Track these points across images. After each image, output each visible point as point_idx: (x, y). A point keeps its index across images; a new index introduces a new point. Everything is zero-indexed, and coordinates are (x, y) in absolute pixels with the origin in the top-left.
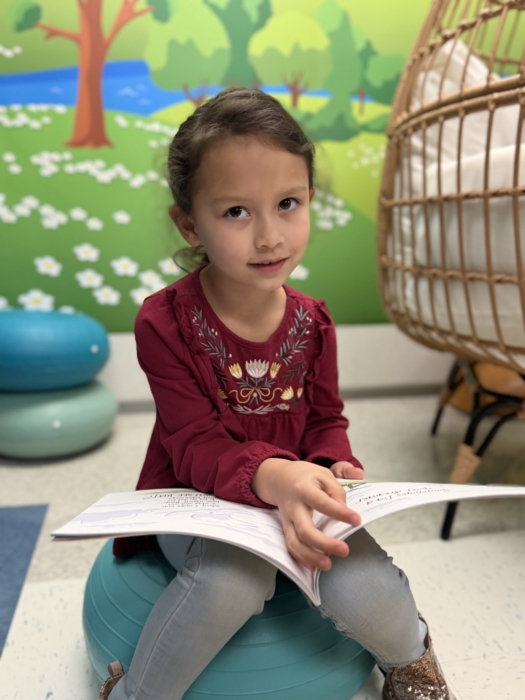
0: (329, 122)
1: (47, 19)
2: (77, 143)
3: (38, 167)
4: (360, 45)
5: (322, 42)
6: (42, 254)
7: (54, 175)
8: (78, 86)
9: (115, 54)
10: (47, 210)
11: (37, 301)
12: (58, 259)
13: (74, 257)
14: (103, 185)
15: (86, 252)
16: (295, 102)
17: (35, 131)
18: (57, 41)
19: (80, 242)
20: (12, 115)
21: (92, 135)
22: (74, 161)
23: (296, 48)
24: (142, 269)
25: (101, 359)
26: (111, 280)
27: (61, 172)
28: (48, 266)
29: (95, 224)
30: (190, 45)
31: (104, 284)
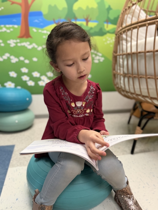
0: (97, 30)
2: (21, 37)
3: (10, 44)
4: (107, 6)
5: (95, 6)
6: (11, 71)
7: (14, 47)
9: (32, 9)
10: (12, 57)
11: (10, 85)
12: (16, 72)
13: (21, 71)
14: (29, 49)
15: (24, 70)
16: (87, 24)
17: (8, 33)
18: (15, 5)
19: (22, 67)
20: (1, 28)
21: (26, 34)
22: (20, 42)
23: (88, 7)
24: (41, 75)
25: (29, 102)
26: (32, 78)
27: (17, 46)
28: (13, 74)
29: (27, 61)
30: (55, 6)
31: (30, 79)
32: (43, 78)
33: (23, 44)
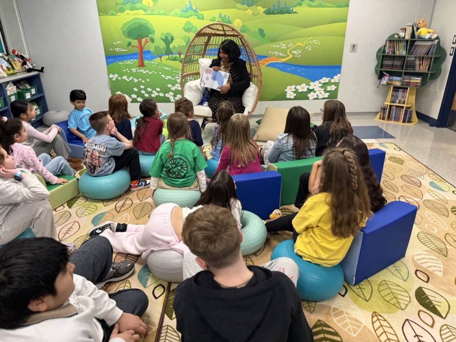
1: (132, 44)
2: (139, 66)
3: (132, 71)
5: (184, 44)
6: (134, 87)
7: (135, 72)
8: (138, 56)
9: (145, 50)
10: (134, 79)
13: (140, 88)
14: (144, 74)
15: (142, 87)
16: (180, 56)
17: (131, 64)
18: (134, 48)
19: (141, 85)
20: (127, 62)
21: (142, 65)
22: (139, 70)
23: (179, 45)
27: (137, 72)
28: (136, 89)
29: (143, 81)
30: (158, 46)
31: (146, 93)
32: (154, 92)
33: (140, 71)
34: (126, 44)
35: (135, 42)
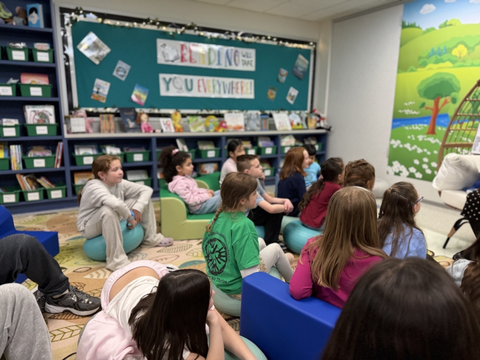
1: (426, 106)
2: (428, 134)
3: (418, 138)
6: (415, 159)
7: (422, 141)
8: (431, 120)
9: (441, 112)
10: (418, 149)
12: (419, 160)
13: (423, 160)
14: (433, 143)
15: (426, 160)
17: (419, 130)
18: (428, 110)
19: (424, 157)
20: (415, 127)
21: (432, 132)
26: (430, 167)
28: (416, 162)
29: (429, 153)
31: (428, 168)
33: (428, 139)
34: (419, 105)
35: (430, 103)
